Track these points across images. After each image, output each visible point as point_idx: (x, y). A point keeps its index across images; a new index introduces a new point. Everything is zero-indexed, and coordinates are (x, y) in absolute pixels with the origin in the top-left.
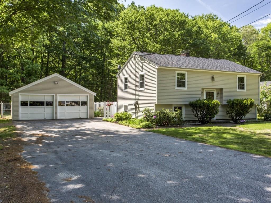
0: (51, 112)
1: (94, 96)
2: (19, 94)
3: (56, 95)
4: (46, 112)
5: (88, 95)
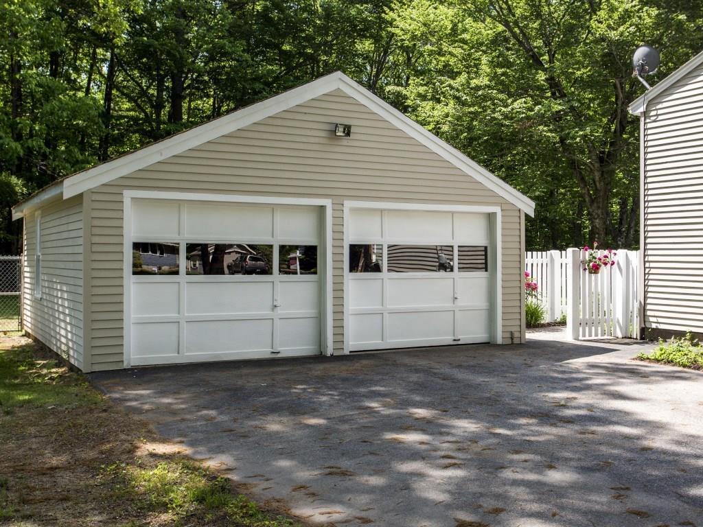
0: (310, 311)
1: (527, 215)
2: (128, 195)
3: (339, 208)
4: (280, 312)
5: (497, 209)
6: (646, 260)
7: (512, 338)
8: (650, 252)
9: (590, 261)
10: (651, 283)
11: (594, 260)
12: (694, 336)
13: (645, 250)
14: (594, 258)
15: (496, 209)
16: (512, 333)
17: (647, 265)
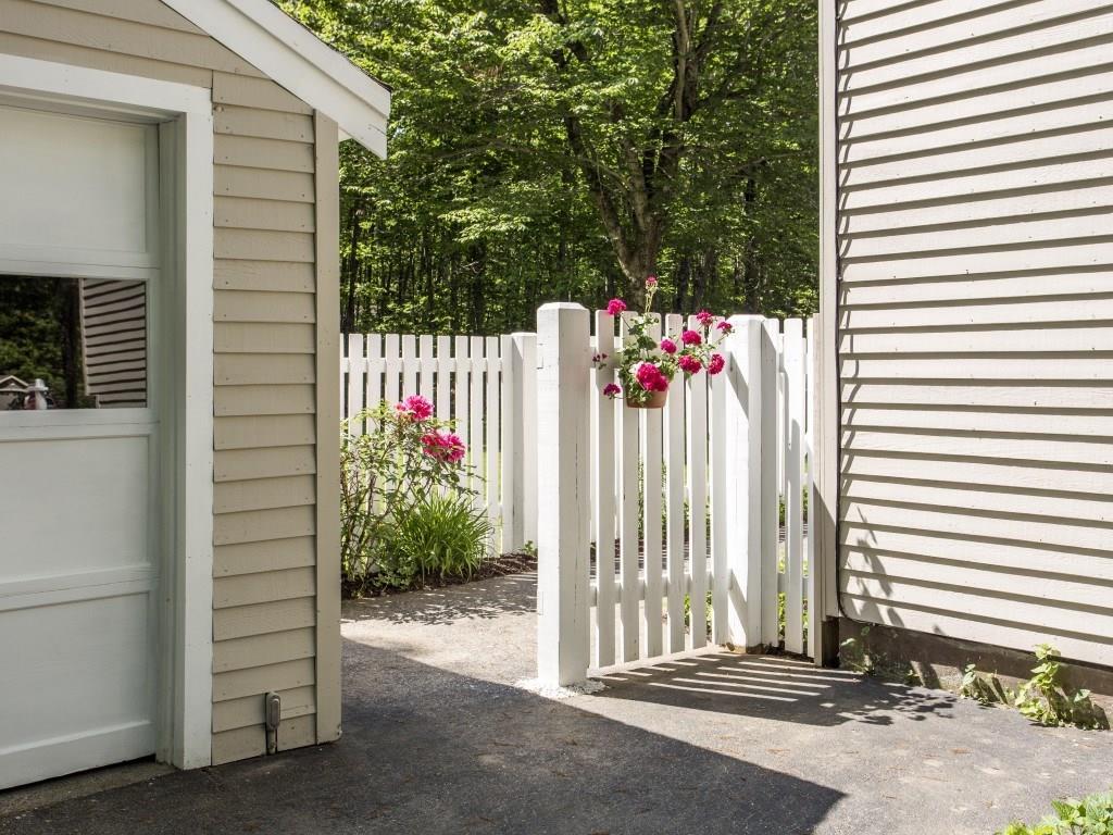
6: (845, 348)
7: (269, 727)
8: (858, 319)
9: (631, 355)
10: (862, 441)
11: (644, 352)
12: (1071, 674)
13: (840, 309)
14: (646, 343)
15: (190, 100)
16: (268, 705)
17: (848, 369)
